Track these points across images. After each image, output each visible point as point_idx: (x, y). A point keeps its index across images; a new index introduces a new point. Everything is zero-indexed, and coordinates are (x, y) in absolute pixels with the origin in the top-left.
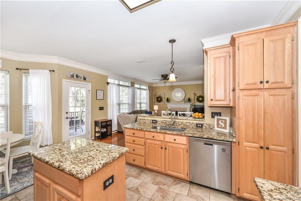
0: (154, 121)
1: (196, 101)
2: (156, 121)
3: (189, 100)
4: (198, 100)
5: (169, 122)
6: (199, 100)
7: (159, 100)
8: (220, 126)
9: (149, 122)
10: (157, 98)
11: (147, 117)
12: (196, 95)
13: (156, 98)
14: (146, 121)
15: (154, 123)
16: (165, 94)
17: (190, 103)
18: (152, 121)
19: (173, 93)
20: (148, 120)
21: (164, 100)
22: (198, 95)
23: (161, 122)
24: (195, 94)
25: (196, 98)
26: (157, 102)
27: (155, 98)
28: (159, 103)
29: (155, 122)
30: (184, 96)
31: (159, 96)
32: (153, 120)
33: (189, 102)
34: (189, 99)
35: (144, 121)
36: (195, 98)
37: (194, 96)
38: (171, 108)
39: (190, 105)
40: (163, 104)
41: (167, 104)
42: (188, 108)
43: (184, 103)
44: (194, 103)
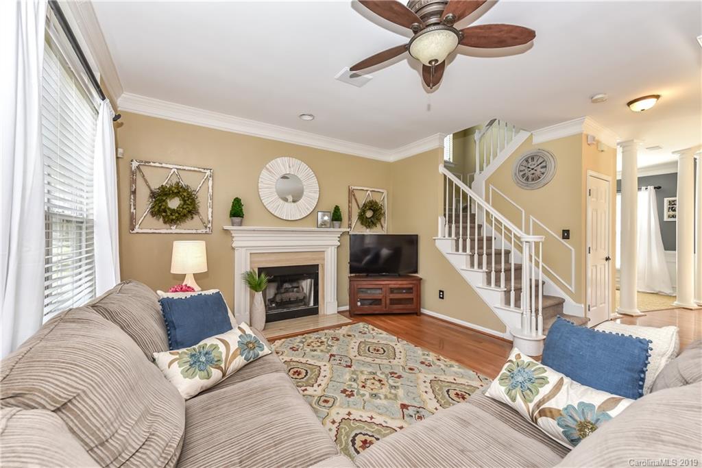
1: (356, 219)
3: (337, 216)
4: (362, 218)
6: (366, 217)
12: (356, 200)
16: (213, 176)
17: (339, 227)
19: (264, 177)
22: (362, 199)
24: (351, 193)
25: (355, 207)
27: (133, 192)
28: (176, 231)
30: (318, 195)
33: (338, 223)
34: (337, 209)
36: (351, 207)
37: (350, 201)
38: (251, 254)
39: (339, 237)
40: (199, 231)
41: (233, 235)
42: (333, 248)
43: (318, 227)
44: (350, 227)
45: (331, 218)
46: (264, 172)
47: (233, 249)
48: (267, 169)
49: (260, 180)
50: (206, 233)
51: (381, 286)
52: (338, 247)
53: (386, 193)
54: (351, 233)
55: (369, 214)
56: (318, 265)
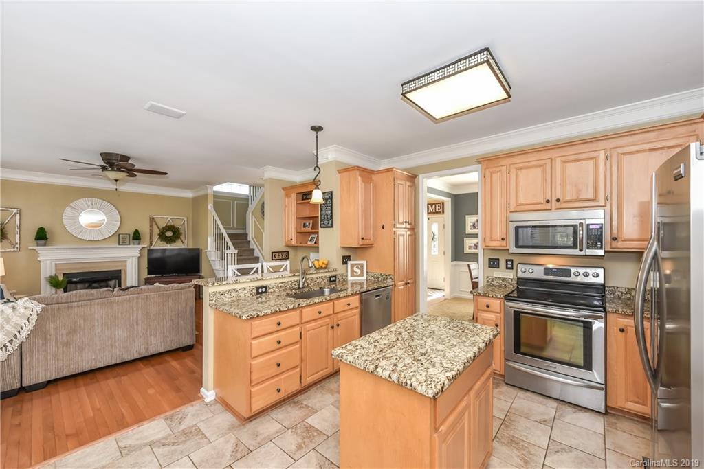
0: (262, 288)
1: (156, 238)
2: (265, 287)
3: (137, 236)
4: (162, 237)
5: (291, 284)
6: (166, 236)
8: (355, 274)
9: (249, 295)
11: (244, 282)
12: (157, 225)
14: (241, 294)
15: (262, 292)
16: (20, 212)
17: (139, 244)
18: (255, 291)
19: (68, 212)
20: (245, 289)
22: (162, 224)
23: (277, 287)
24: (152, 220)
25: (156, 231)
29: (264, 290)
30: (119, 223)
32: (258, 288)
33: (136, 242)
34: (136, 232)
35: (233, 294)
36: (151, 231)
37: (151, 226)
38: (56, 264)
39: (140, 251)
41: (38, 252)
42: (134, 258)
43: (119, 244)
44: (151, 243)
45: (131, 238)
46: (68, 209)
47: (40, 261)
48: (71, 207)
49: (64, 214)
50: (14, 251)
52: (139, 258)
53: (185, 219)
54: (152, 247)
55: (169, 234)
56: (120, 270)
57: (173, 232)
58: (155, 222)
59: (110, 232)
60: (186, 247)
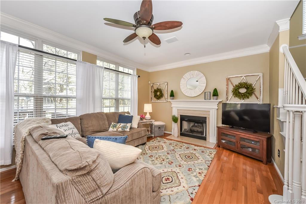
1: (231, 94)
3: (215, 94)
4: (236, 93)
6: (239, 93)
7: (158, 94)
10: (156, 91)
12: (232, 83)
13: (153, 90)
16: (167, 84)
17: (217, 99)
21: (167, 94)
22: (236, 82)
24: (228, 80)
25: (231, 88)
26: (155, 99)
27: (152, 92)
28: (159, 101)
30: (205, 85)
31: (158, 89)
33: (215, 97)
34: (215, 90)
36: (227, 88)
37: (227, 85)
38: (178, 109)
39: (217, 105)
40: (164, 102)
41: (172, 103)
42: (214, 110)
43: (205, 99)
44: (227, 99)
45: (212, 95)
46: (182, 79)
47: (172, 107)
48: (183, 78)
49: (181, 82)
50: (166, 102)
51: (235, 135)
52: (217, 109)
53: (261, 75)
54: (227, 102)
55: (243, 91)
56: (206, 117)
57: (246, 88)
58: (230, 81)
59: (200, 91)
60: (261, 103)
